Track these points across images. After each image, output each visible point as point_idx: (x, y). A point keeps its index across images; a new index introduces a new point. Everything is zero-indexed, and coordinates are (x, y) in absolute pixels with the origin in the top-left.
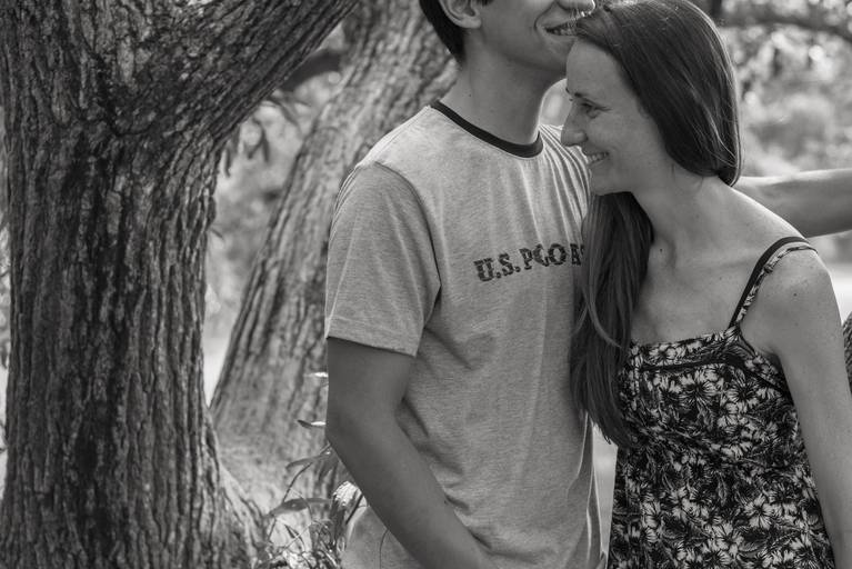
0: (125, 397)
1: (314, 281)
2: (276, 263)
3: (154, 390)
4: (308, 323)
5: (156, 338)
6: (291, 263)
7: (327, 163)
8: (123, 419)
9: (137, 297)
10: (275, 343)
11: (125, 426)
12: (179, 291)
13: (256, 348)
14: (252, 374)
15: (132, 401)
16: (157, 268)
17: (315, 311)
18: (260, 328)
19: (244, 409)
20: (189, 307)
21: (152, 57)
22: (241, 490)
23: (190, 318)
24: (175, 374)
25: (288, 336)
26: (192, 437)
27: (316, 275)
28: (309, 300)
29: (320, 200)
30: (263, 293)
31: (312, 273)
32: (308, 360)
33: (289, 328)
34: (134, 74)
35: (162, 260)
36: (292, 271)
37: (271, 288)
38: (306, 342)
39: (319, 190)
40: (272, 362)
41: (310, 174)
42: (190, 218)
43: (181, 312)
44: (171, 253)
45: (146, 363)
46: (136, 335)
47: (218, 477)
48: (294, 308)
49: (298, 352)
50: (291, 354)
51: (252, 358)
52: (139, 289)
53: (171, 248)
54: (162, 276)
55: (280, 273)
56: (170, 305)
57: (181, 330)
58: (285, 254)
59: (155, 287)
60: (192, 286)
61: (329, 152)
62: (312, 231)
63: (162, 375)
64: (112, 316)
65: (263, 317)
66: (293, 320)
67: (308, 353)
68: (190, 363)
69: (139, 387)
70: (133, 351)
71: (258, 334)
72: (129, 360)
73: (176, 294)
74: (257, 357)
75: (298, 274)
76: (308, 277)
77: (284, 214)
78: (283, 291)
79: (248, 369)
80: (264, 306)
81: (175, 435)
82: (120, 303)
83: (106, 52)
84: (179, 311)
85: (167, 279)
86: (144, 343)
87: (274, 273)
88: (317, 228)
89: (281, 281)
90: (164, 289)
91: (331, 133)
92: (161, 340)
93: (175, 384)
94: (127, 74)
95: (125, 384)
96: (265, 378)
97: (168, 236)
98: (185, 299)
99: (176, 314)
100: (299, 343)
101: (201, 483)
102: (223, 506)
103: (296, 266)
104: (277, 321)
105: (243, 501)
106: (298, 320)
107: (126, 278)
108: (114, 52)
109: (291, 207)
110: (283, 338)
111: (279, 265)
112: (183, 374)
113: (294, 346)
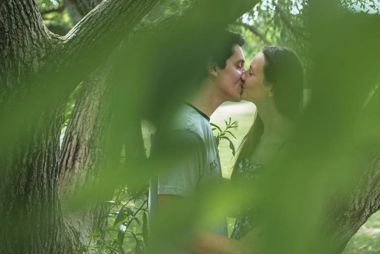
0: (31, 192)
1: (91, 140)
2: (76, 133)
3: (42, 189)
4: (89, 156)
5: (43, 169)
6: (82, 133)
7: (94, 95)
8: (30, 201)
9: (37, 154)
10: (77, 164)
11: (31, 204)
12: (52, 151)
13: (69, 166)
14: (68, 176)
15: (34, 194)
16: (45, 143)
17: (92, 151)
18: (71, 158)
19: (66, 190)
20: (55, 156)
21: (45, 64)
22: (69, 223)
23: (55, 160)
24: (49, 182)
25: (82, 161)
26: (54, 206)
27: (92, 138)
28: (89, 147)
29: (92, 108)
30: (71, 144)
31: (90, 136)
32: (90, 170)
33: (82, 158)
34: (39, 70)
35: (47, 140)
36: (83, 136)
37: (74, 143)
38: (89, 163)
39: (92, 104)
40: (76, 171)
41: (87, 98)
42: (57, 123)
43: (52, 159)
44: (50, 137)
45: (40, 179)
46: (36, 168)
47: (62, 220)
48: (84, 150)
49: (86, 167)
50: (84, 168)
51: (68, 170)
52: (38, 151)
53: (50, 135)
54: (47, 146)
55: (78, 137)
56: (49, 157)
57: (52, 166)
58: (79, 129)
59: (44, 150)
60: (56, 148)
61: (95, 90)
62: (90, 120)
63: (45, 183)
64: (27, 162)
65: (72, 154)
66: (83, 155)
67: (90, 167)
68: (54, 178)
69: (36, 188)
70: (35, 175)
71: (70, 160)
72: (33, 178)
73: (51, 152)
74: (70, 170)
75: (85, 137)
76: (88, 138)
77: (78, 113)
78: (79, 144)
79: (67, 174)
80: (72, 149)
81: (49, 205)
82: (31, 157)
83: (28, 62)
84: (51, 158)
85: (48, 147)
86: (39, 171)
87: (75, 137)
88: (91, 119)
89: (78, 140)
90: (47, 151)
91: (95, 82)
92: (45, 170)
93: (49, 186)
94: (36, 70)
95: (31, 187)
96: (73, 177)
97: (49, 131)
98: (54, 154)
99: (51, 160)
100: (86, 164)
101: (57, 222)
102: (64, 231)
103: (84, 134)
104: (77, 156)
105: (70, 227)
106: (85, 155)
107: (33, 148)
108: (31, 62)
109: (80, 111)
110: (80, 162)
111: (77, 134)
112: (52, 182)
113: (85, 165)
